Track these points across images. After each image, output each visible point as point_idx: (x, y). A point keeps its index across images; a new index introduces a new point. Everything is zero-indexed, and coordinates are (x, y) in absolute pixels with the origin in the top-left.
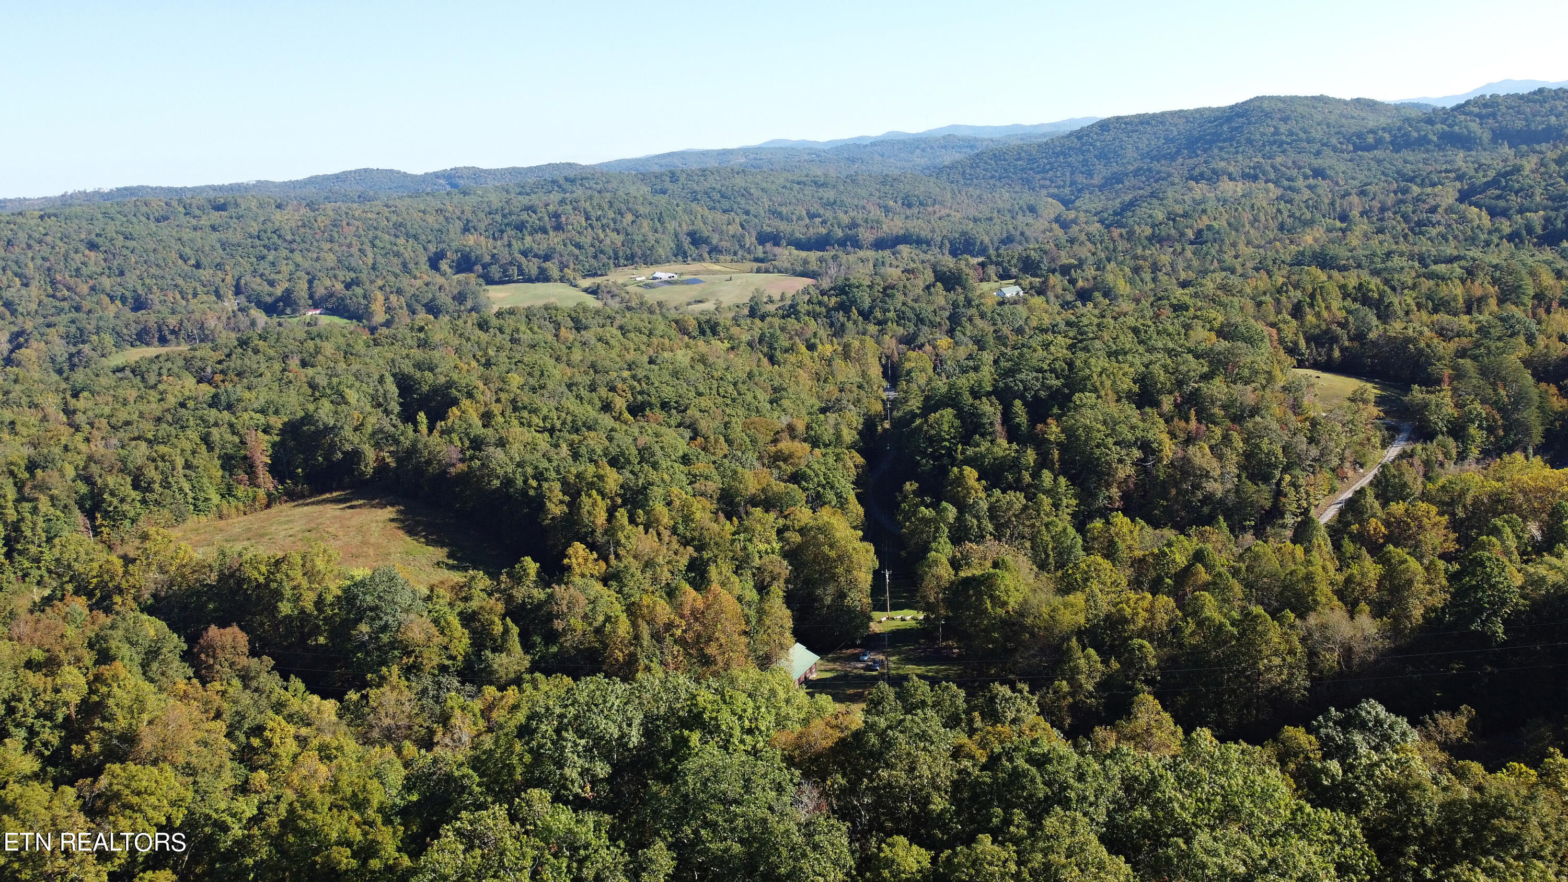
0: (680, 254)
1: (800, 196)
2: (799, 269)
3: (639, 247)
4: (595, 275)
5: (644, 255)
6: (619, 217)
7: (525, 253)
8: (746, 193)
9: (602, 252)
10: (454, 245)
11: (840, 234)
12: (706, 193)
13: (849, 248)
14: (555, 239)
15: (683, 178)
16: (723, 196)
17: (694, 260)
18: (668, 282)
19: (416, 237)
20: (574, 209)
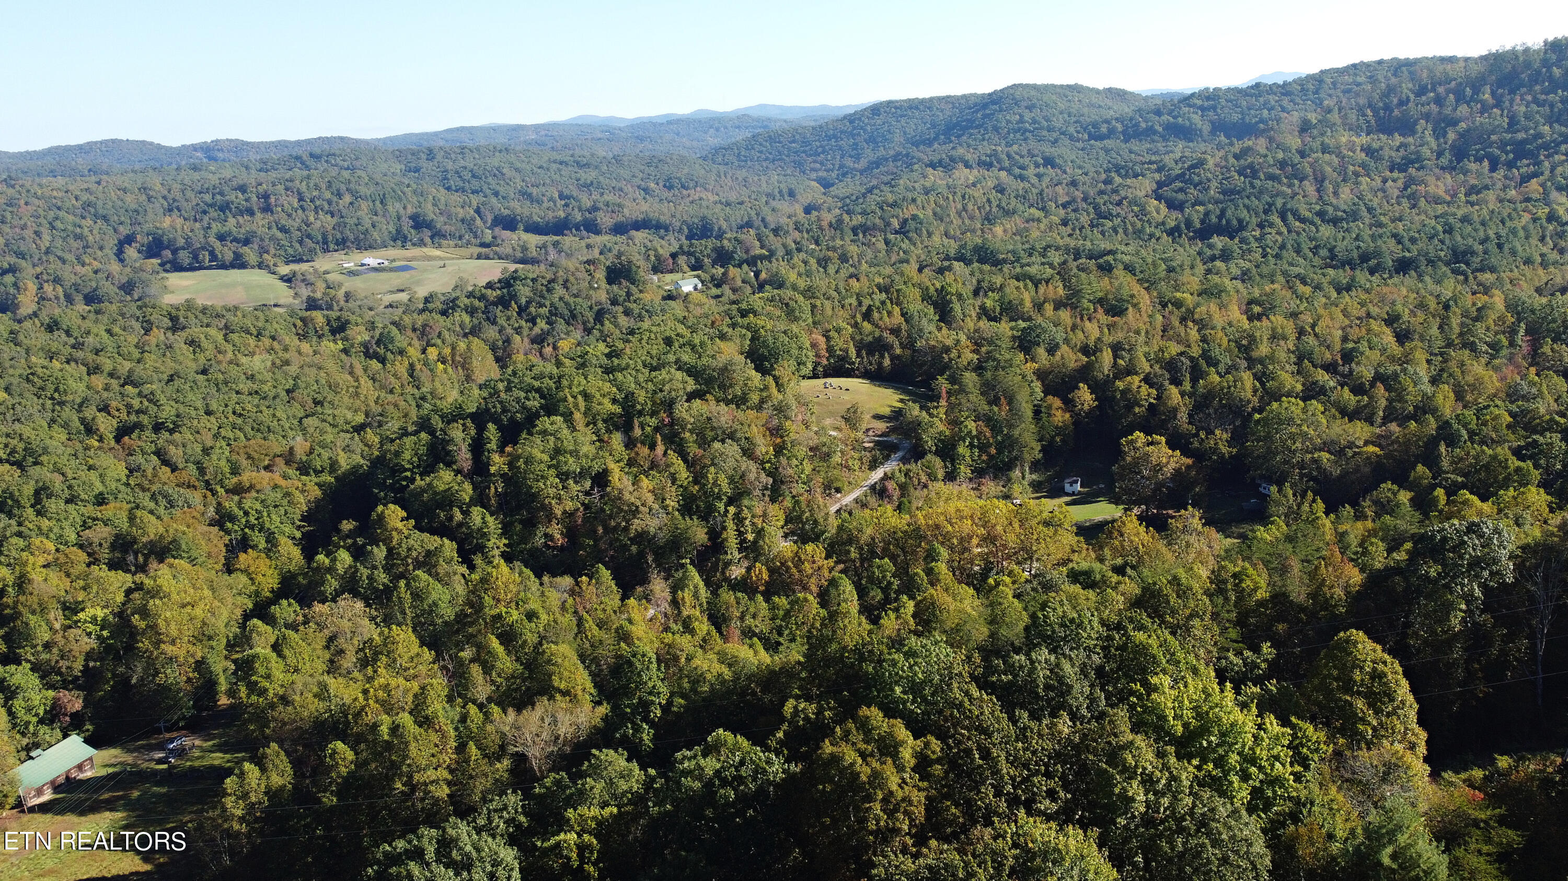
0: (399, 238)
1: (557, 177)
2: (519, 255)
3: (351, 230)
4: (300, 261)
5: (357, 239)
6: (335, 199)
7: (221, 238)
8: (498, 174)
9: (309, 236)
10: (148, 227)
11: (578, 217)
12: (457, 172)
13: (584, 233)
14: (259, 223)
15: (439, 157)
16: (474, 176)
17: (414, 245)
18: (375, 270)
19: (105, 218)
20: (287, 189)
